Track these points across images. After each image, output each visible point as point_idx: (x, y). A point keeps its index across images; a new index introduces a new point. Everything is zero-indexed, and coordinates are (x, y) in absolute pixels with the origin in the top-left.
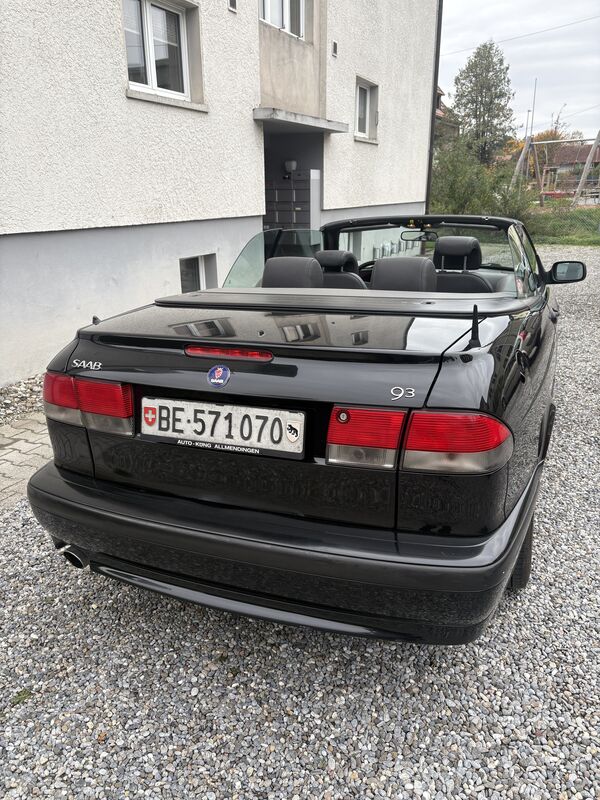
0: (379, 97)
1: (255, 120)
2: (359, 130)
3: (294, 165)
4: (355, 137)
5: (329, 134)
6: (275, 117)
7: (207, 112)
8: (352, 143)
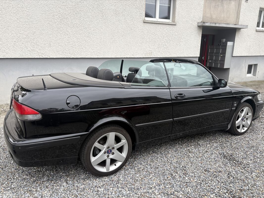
2: (262, 27)
3: (224, 40)
4: (256, 30)
5: (240, 29)
6: (204, 25)
7: (176, 25)
8: (254, 32)
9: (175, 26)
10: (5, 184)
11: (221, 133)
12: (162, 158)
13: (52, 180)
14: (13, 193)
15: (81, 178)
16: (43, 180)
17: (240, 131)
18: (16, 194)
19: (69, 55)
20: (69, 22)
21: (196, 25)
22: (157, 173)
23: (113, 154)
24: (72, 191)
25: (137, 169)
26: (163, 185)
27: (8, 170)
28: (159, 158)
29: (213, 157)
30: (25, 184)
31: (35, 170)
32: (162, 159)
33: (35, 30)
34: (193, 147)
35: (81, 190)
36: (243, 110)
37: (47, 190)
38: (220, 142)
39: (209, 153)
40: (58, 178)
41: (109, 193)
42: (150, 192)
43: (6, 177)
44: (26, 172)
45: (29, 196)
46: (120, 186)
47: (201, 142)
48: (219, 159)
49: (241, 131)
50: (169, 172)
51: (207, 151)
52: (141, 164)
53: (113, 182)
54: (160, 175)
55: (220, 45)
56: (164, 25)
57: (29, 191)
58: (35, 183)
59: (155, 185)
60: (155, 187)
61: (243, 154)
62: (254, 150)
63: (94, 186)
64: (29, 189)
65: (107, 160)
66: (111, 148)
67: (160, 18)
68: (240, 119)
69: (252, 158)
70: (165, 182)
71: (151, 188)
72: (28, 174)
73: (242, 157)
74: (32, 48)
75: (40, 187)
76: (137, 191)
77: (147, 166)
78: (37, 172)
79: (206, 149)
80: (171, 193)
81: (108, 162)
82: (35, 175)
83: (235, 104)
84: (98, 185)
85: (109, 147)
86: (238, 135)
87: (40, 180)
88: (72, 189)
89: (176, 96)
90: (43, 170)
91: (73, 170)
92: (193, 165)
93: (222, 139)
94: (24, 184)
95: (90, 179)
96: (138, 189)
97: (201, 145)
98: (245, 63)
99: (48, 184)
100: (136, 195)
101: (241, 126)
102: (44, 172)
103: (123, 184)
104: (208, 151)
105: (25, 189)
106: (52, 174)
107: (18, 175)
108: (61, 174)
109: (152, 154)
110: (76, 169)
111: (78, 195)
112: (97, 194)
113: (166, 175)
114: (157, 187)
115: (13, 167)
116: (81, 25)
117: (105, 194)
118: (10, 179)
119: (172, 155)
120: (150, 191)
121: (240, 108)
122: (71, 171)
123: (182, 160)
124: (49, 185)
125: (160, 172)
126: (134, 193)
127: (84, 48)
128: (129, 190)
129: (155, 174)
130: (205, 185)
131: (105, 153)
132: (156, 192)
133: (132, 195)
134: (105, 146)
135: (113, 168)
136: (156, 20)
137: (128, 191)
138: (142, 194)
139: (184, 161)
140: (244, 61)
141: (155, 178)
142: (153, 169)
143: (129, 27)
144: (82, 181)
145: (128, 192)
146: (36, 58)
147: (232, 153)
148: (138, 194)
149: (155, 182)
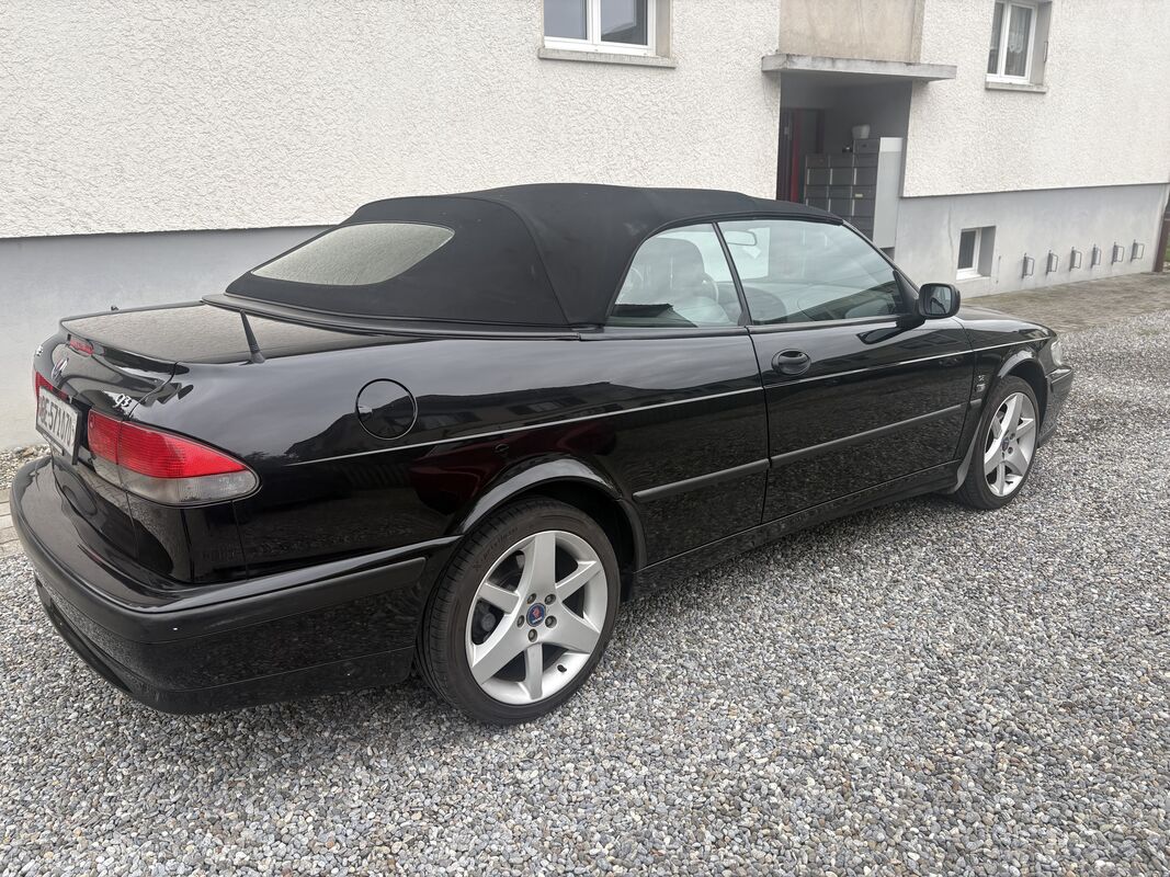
0: (1053, 19)
1: (764, 72)
2: (1007, 73)
3: (865, 131)
4: (987, 83)
5: (923, 82)
6: (789, 66)
7: (674, 68)
8: (980, 93)
9: (670, 74)
10: (81, 812)
11: (925, 506)
12: (732, 626)
13: (296, 768)
14: (139, 841)
15: (424, 743)
16: (253, 770)
17: (998, 491)
18: (150, 842)
19: (216, 215)
20: (203, 58)
21: (753, 66)
22: (732, 683)
23: (551, 621)
24: (405, 798)
25: (644, 677)
26: (771, 726)
27: (64, 749)
28: (720, 624)
29: (926, 599)
30: (178, 796)
31: (198, 736)
32: (732, 630)
33: (40, 104)
34: (836, 568)
35: (445, 789)
36: (1004, 409)
37: (291, 806)
38: (933, 543)
39: (907, 584)
40: (320, 753)
41: (566, 783)
42: (730, 757)
43: (73, 780)
44: (162, 749)
45: (219, 842)
46: (603, 753)
47: (862, 549)
48: (950, 603)
49: (1001, 492)
50: (780, 675)
51: (898, 581)
52: (655, 657)
53: (567, 739)
54: (745, 689)
55: (851, 150)
56: (624, 68)
57: (208, 823)
58: (225, 787)
59: (744, 730)
60: (743, 739)
61: (1031, 576)
62: (1069, 559)
63: (491, 767)
64: (207, 815)
65: (530, 653)
66: (540, 600)
67: (605, 38)
68: (996, 444)
69: (1070, 588)
70: (779, 713)
71: (731, 744)
72: (173, 753)
73: (1030, 587)
74: (33, 189)
75: (253, 798)
76: (680, 760)
77: (680, 661)
78: (211, 740)
79: (890, 573)
80: (815, 750)
81: (535, 658)
82: (207, 754)
83: (982, 382)
84: (509, 759)
85: (534, 596)
86: (989, 510)
87: (243, 771)
88: (401, 787)
89: (776, 362)
90: (239, 729)
91: (376, 716)
92: (863, 639)
93: (938, 528)
94: (173, 800)
95: (463, 740)
96: (678, 753)
97: (864, 559)
98: (949, 222)
99: (287, 785)
100: (682, 778)
101: (1001, 471)
102: (246, 737)
103: (613, 742)
104: (900, 578)
105: (188, 817)
106: (285, 740)
107: (125, 764)
108: (326, 734)
109: (683, 612)
110: (388, 710)
111: (435, 808)
112: (518, 795)
113: (770, 686)
114: (752, 735)
115: (90, 736)
116: (260, 73)
117: (552, 791)
118: (96, 788)
119: (766, 608)
120: (732, 755)
121: (998, 399)
122: (368, 718)
123: (813, 622)
124: (292, 785)
125: (742, 679)
126: (667, 771)
127: (283, 183)
128: (645, 762)
129: (725, 690)
130: (933, 706)
131: (520, 621)
132: (755, 753)
133: (662, 778)
134: (521, 593)
135: (553, 683)
136: (591, 49)
137: (644, 767)
138: (704, 768)
139: (822, 628)
140: (947, 217)
141: (732, 705)
142: (710, 669)
143: (477, 80)
144: (432, 753)
145: (645, 771)
146: (54, 234)
147: (992, 577)
148: (687, 773)
149: (735, 717)
